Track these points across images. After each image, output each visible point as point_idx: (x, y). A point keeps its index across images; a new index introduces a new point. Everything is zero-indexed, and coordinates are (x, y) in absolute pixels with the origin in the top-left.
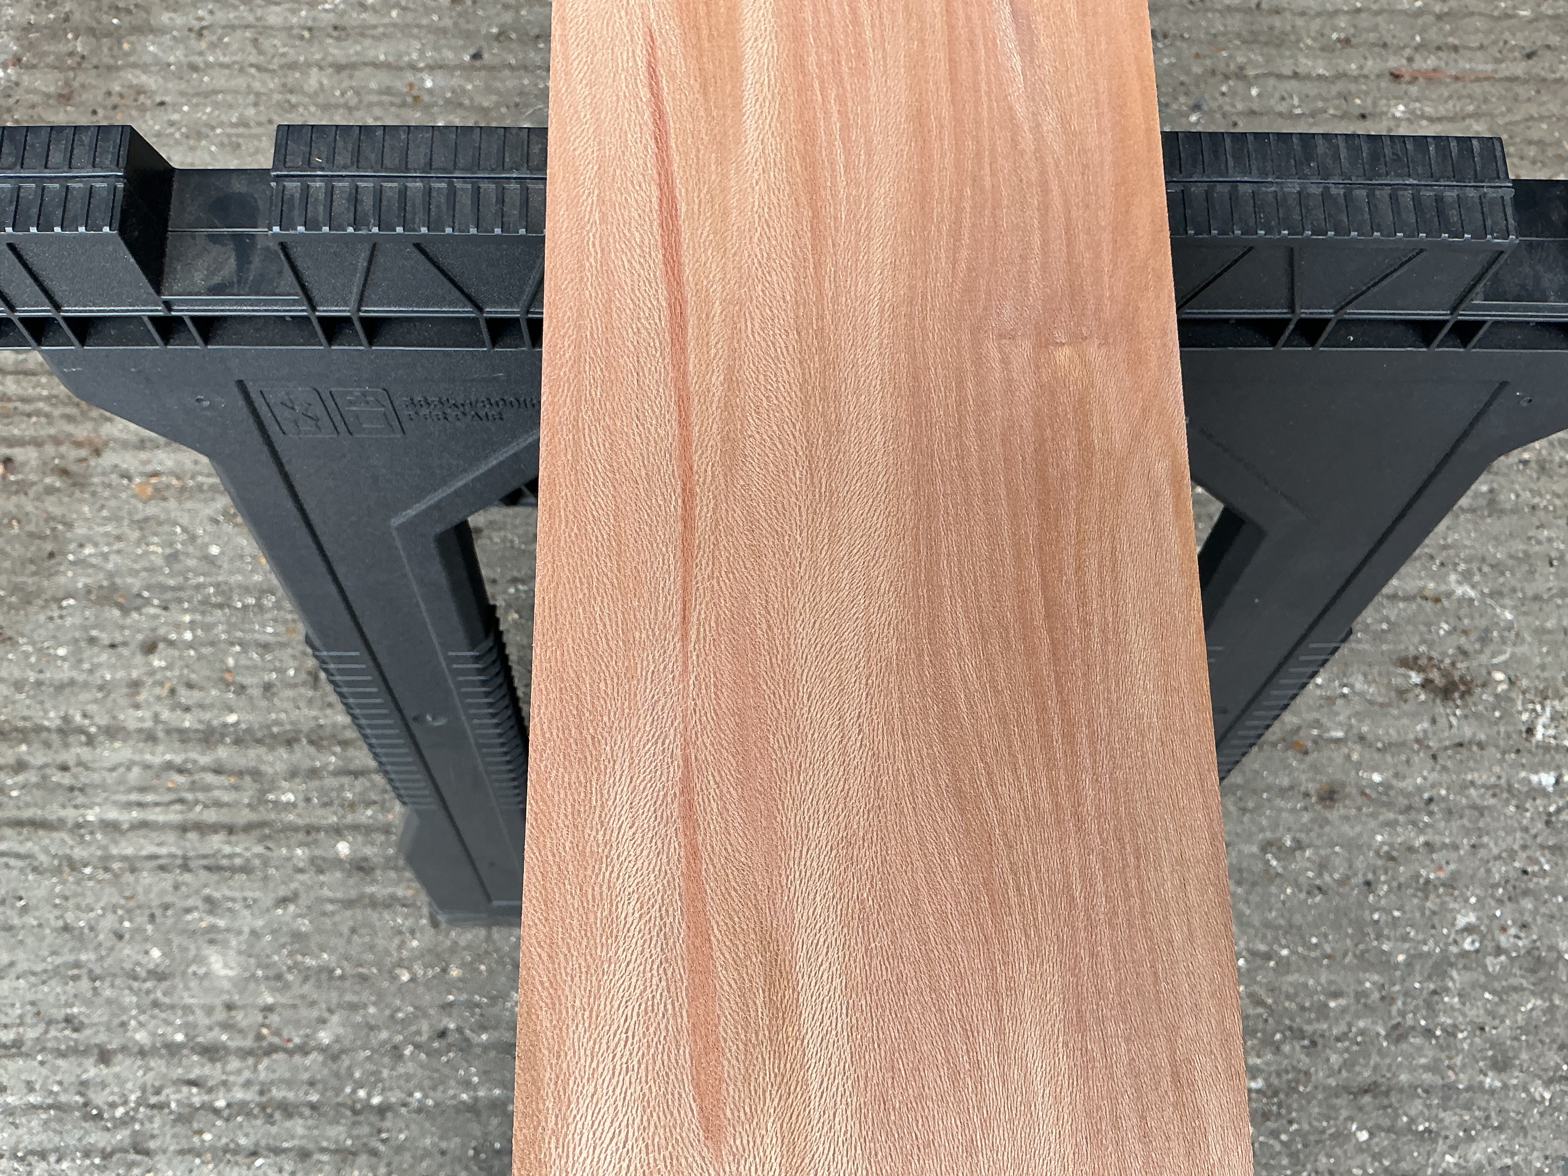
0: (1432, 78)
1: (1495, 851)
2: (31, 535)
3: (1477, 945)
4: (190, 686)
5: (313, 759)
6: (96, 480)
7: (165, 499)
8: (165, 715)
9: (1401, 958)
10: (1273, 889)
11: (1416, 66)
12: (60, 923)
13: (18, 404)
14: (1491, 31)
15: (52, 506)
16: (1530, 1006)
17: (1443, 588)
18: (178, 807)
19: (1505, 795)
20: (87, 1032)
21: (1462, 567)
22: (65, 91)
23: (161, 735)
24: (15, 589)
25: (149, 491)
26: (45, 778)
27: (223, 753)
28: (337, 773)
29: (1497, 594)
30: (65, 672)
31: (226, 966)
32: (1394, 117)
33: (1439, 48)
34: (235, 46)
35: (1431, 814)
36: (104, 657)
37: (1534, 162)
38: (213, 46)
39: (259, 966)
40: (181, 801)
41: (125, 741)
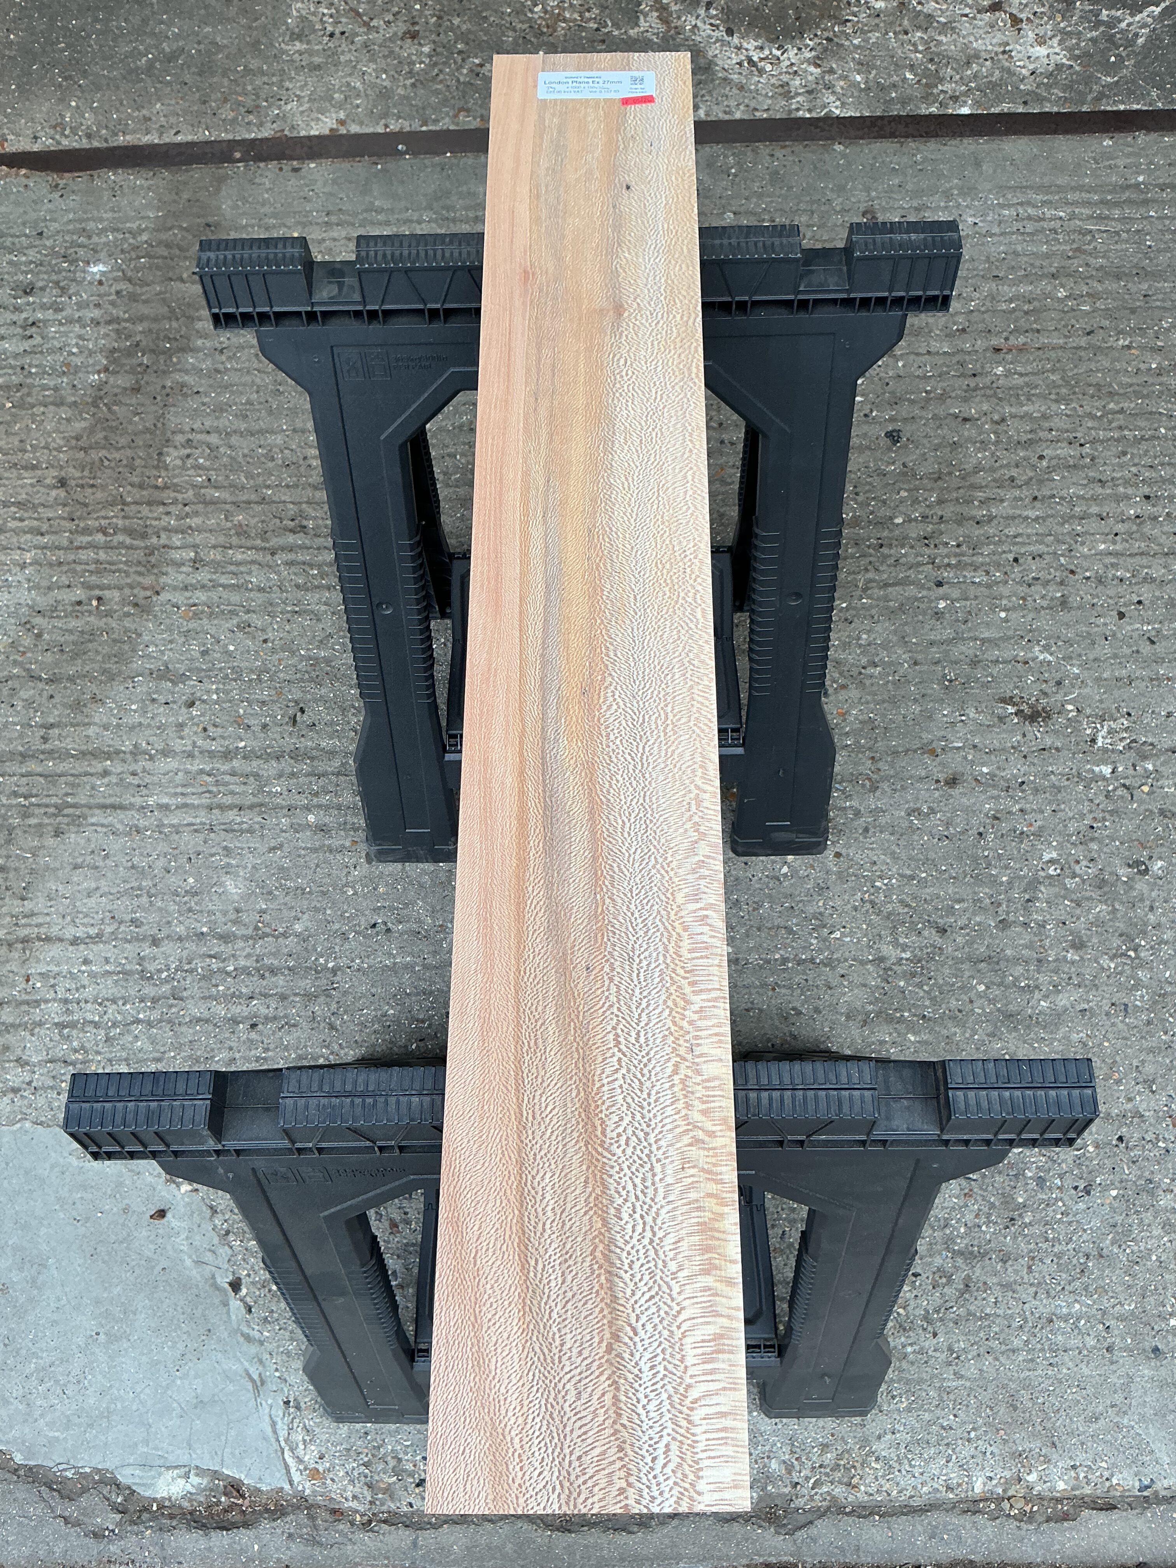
0: (1021, 349)
1: (1071, 814)
2: (115, 641)
3: (1058, 871)
4: (215, 726)
5: (293, 767)
6: (157, 609)
7: (201, 619)
8: (200, 743)
9: (1004, 879)
10: (915, 837)
11: (1010, 343)
12: (130, 864)
13: (108, 566)
14: (1062, 319)
15: (127, 623)
16: (1098, 909)
17: (1030, 655)
18: (207, 795)
19: (1076, 779)
20: (146, 927)
21: (1043, 642)
22: (136, 386)
23: (197, 753)
24: (104, 672)
25: (191, 614)
26: (121, 779)
27: (236, 763)
28: (308, 775)
29: (1068, 658)
30: (137, 718)
31: (236, 887)
32: (995, 374)
33: (1027, 331)
34: (243, 359)
35: (1023, 791)
36: (162, 709)
37: (1092, 397)
38: (229, 358)
39: (257, 886)
40: (209, 792)
41: (173, 758)
